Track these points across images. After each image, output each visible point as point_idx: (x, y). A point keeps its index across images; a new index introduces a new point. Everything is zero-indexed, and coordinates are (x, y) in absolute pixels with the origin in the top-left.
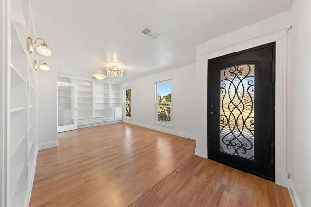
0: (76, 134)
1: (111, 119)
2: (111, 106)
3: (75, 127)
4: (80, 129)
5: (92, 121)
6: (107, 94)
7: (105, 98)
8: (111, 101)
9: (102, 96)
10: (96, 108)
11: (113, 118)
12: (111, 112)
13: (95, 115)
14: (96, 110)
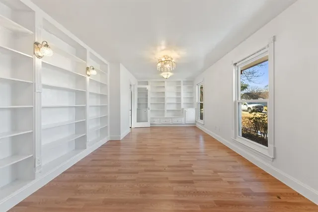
0: (149, 131)
1: (181, 121)
2: (183, 106)
3: (147, 124)
4: (152, 127)
5: (163, 121)
6: (179, 93)
7: (177, 98)
8: (183, 101)
9: (175, 96)
10: (167, 108)
11: (183, 119)
12: (183, 112)
13: (167, 115)
14: (167, 110)
